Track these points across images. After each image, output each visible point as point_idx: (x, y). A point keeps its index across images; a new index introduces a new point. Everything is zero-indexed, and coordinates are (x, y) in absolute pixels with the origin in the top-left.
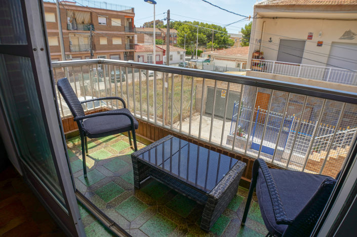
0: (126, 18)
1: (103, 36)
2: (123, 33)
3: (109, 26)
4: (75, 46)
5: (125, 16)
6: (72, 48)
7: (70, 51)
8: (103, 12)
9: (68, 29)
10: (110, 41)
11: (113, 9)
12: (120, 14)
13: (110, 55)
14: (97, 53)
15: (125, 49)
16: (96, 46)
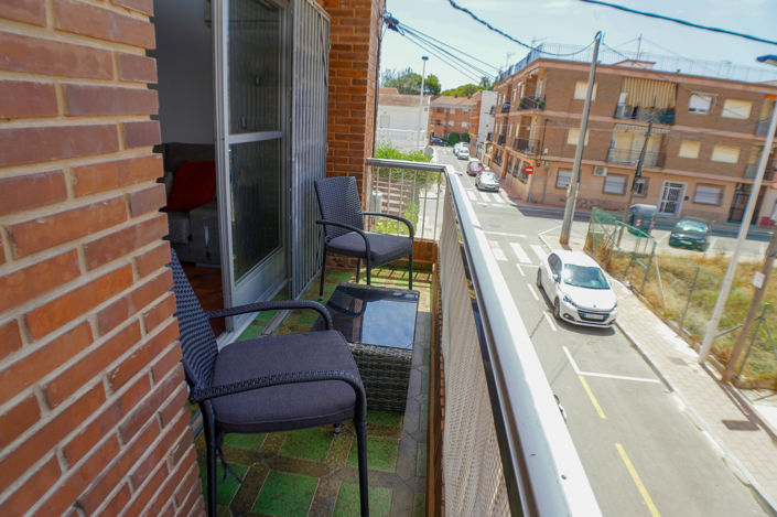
0: (768, 100)
1: (692, 138)
2: (750, 137)
3: (714, 117)
4: (620, 151)
5: (767, 96)
6: (613, 156)
7: (606, 160)
8: (707, 83)
9: (615, 117)
10: (706, 152)
11: (735, 78)
12: (753, 89)
13: (698, 184)
14: (666, 174)
15: (743, 177)
16: (668, 159)
